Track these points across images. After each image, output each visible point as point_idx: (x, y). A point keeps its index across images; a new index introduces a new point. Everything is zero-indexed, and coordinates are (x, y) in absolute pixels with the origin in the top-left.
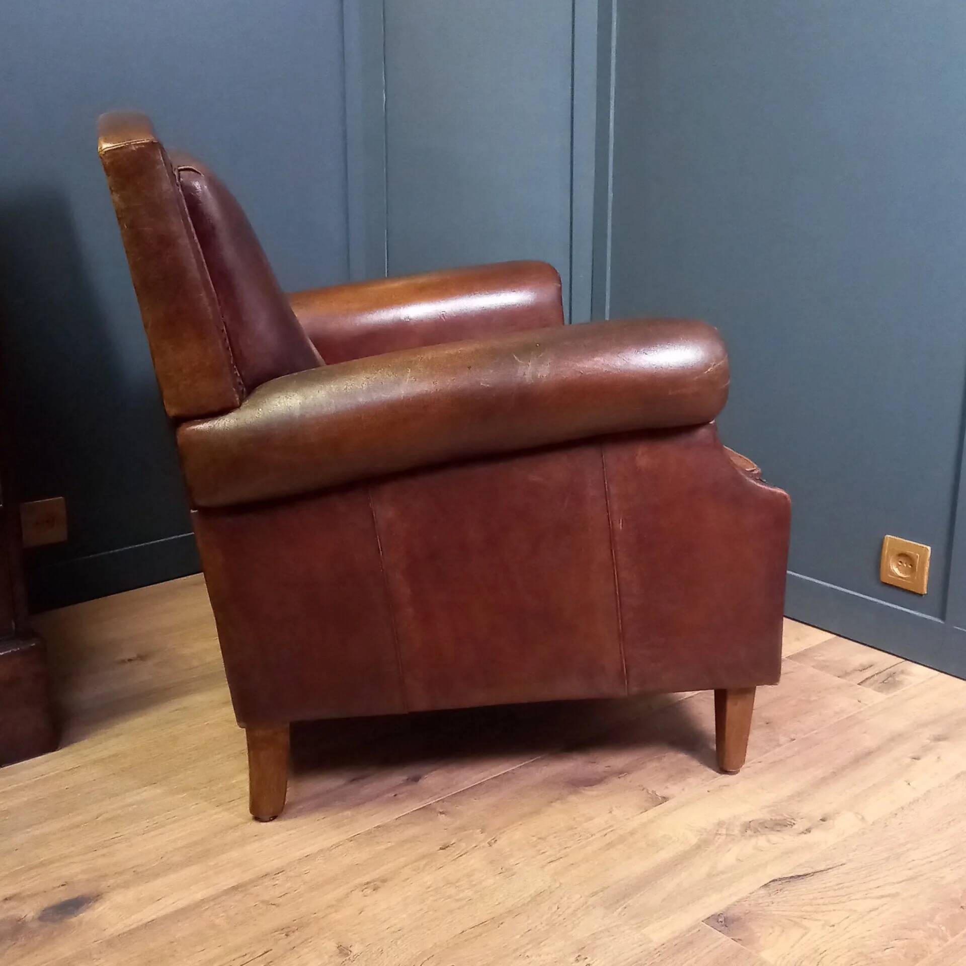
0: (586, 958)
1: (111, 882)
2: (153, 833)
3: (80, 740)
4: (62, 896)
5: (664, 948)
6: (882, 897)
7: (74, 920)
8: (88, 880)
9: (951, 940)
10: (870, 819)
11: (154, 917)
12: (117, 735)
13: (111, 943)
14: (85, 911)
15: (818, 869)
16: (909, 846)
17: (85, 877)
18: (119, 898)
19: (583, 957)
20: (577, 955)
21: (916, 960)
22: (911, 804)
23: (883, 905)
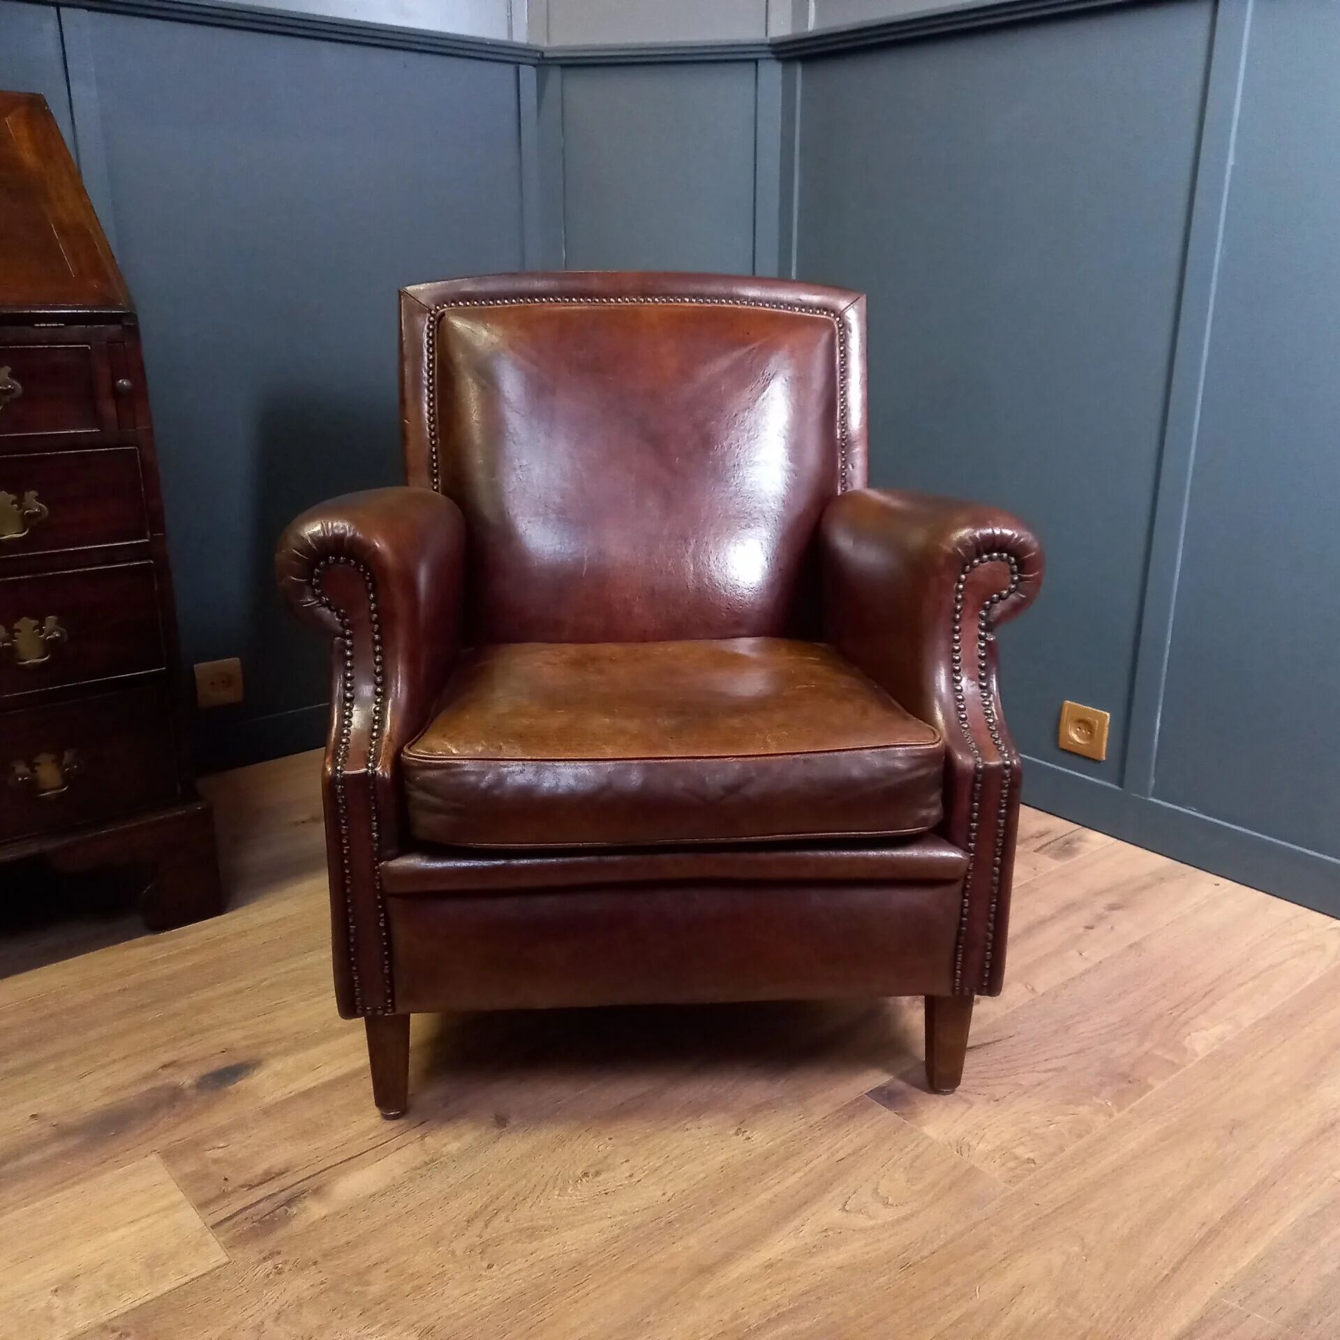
0: (746, 1131)
1: (271, 1049)
2: (316, 999)
3: (248, 903)
4: (219, 1063)
5: (825, 1122)
6: (1050, 1070)
7: (231, 1088)
8: (247, 1047)
9: (1117, 1115)
10: (1040, 990)
11: (313, 1085)
12: (286, 899)
13: (267, 1112)
14: (241, 1079)
15: (986, 1041)
16: (1077, 1018)
17: (244, 1043)
18: (277, 1065)
19: (743, 1130)
20: (736, 1128)
21: (1080, 1136)
22: (1082, 975)
23: (1049, 1080)
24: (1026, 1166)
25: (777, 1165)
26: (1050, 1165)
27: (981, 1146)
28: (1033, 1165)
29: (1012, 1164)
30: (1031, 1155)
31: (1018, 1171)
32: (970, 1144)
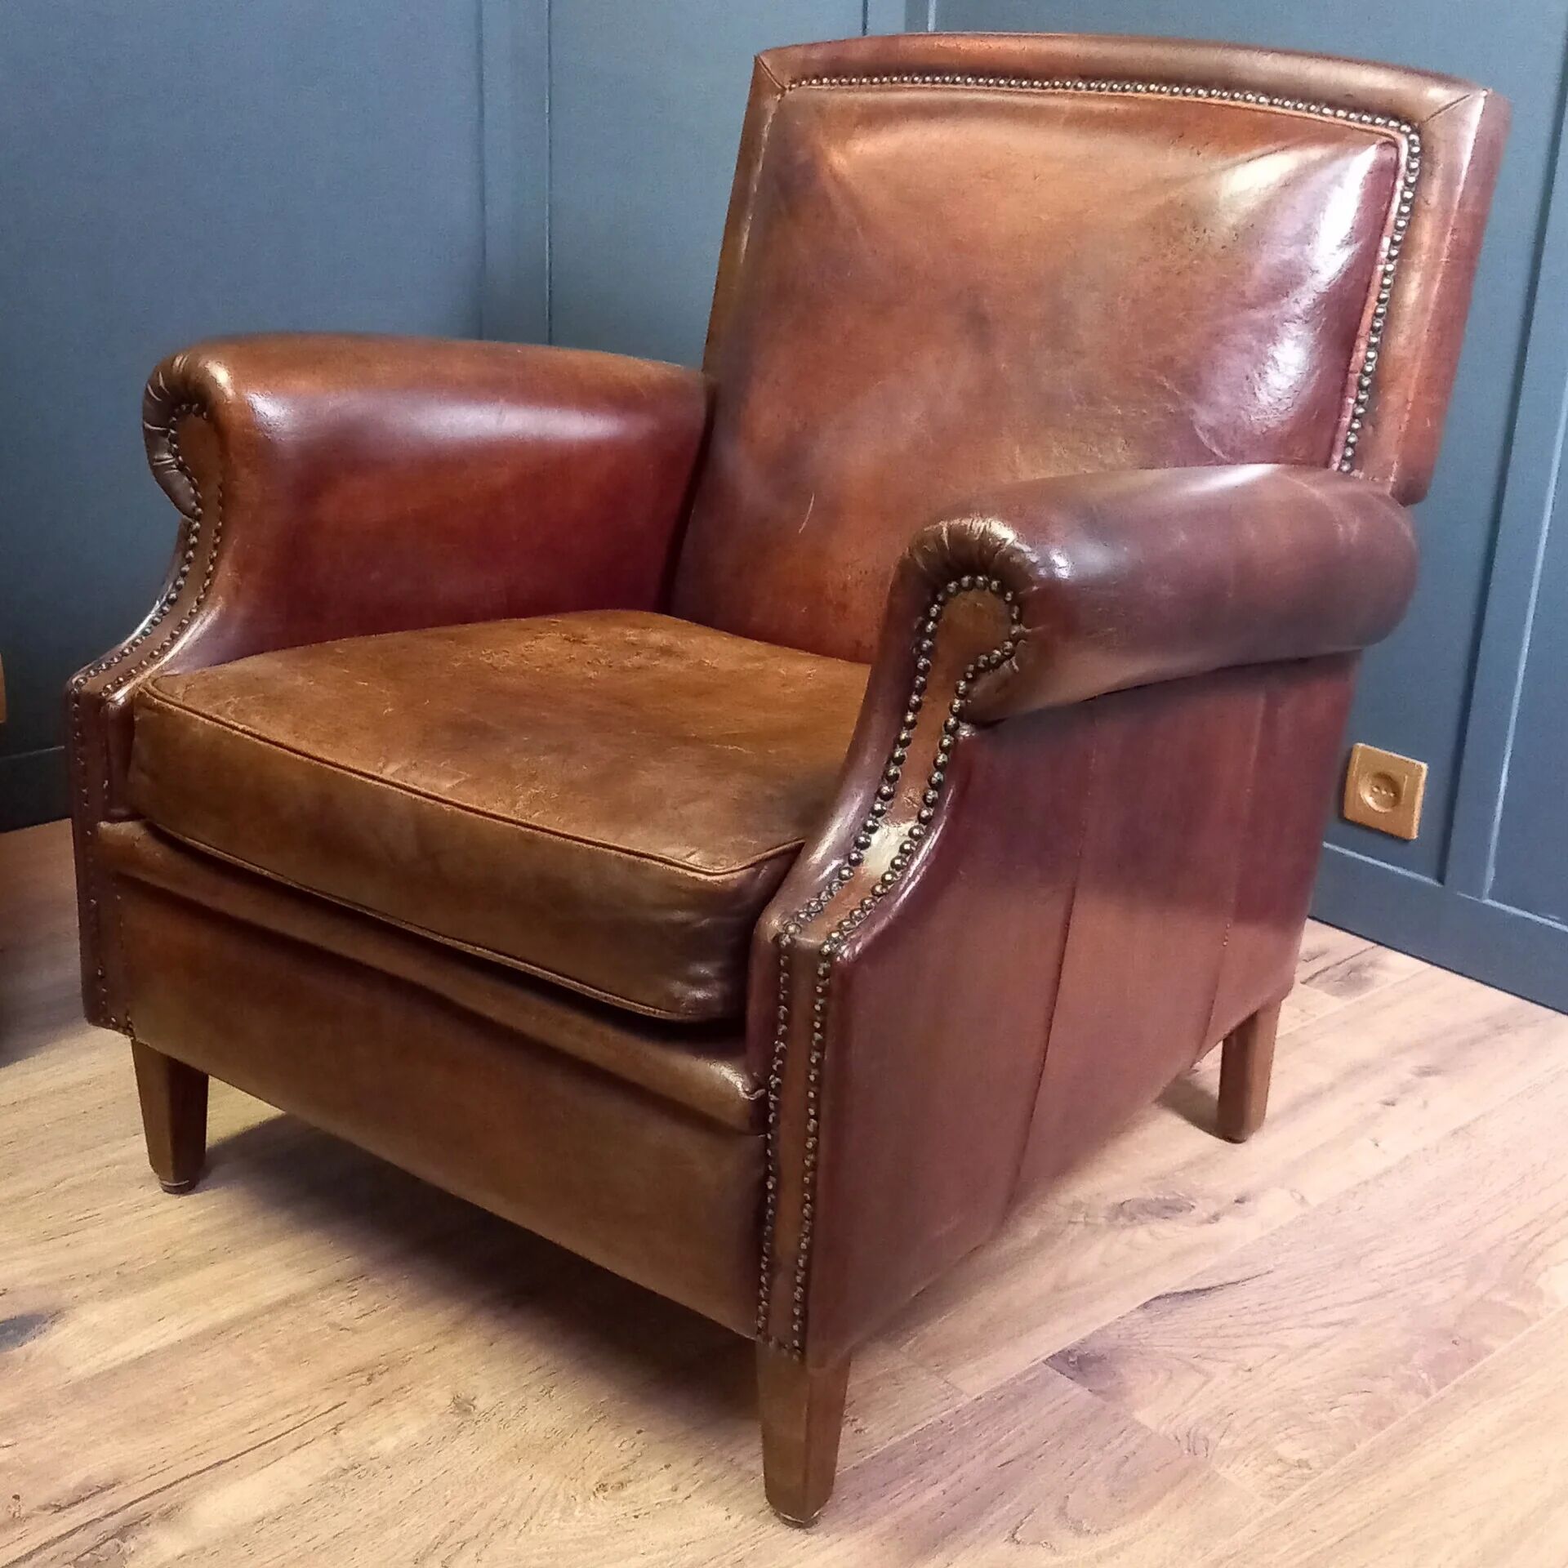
0: (854, 1420)
1: (79, 1290)
5: (981, 1404)
6: (1329, 1324)
7: (17, 1352)
8: (39, 1287)
10: (1314, 1200)
11: (153, 1347)
13: (78, 1391)
14: (33, 1338)
15: (1231, 1279)
16: (1373, 1244)
17: (34, 1281)
18: (92, 1315)
19: (851, 1417)
21: (1380, 1426)
22: (1379, 1177)
23: (1330, 1338)
24: (1297, 1472)
25: (906, 1472)
26: (1331, 1472)
27: (1225, 1442)
28: (1306, 1471)
29: (1274, 1469)
30: (1304, 1455)
31: (1282, 1481)
32: (1209, 1437)
